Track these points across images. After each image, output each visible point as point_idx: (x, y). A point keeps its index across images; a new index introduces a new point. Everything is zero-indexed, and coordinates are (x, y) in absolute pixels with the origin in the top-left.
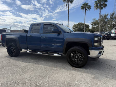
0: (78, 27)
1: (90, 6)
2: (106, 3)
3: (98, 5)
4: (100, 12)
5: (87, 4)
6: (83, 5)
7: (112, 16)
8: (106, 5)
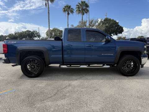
0: (53, 34)
1: (73, 10)
2: (88, 8)
3: (80, 9)
4: (82, 17)
5: (70, 7)
6: (65, 7)
7: (91, 23)
8: (88, 11)
